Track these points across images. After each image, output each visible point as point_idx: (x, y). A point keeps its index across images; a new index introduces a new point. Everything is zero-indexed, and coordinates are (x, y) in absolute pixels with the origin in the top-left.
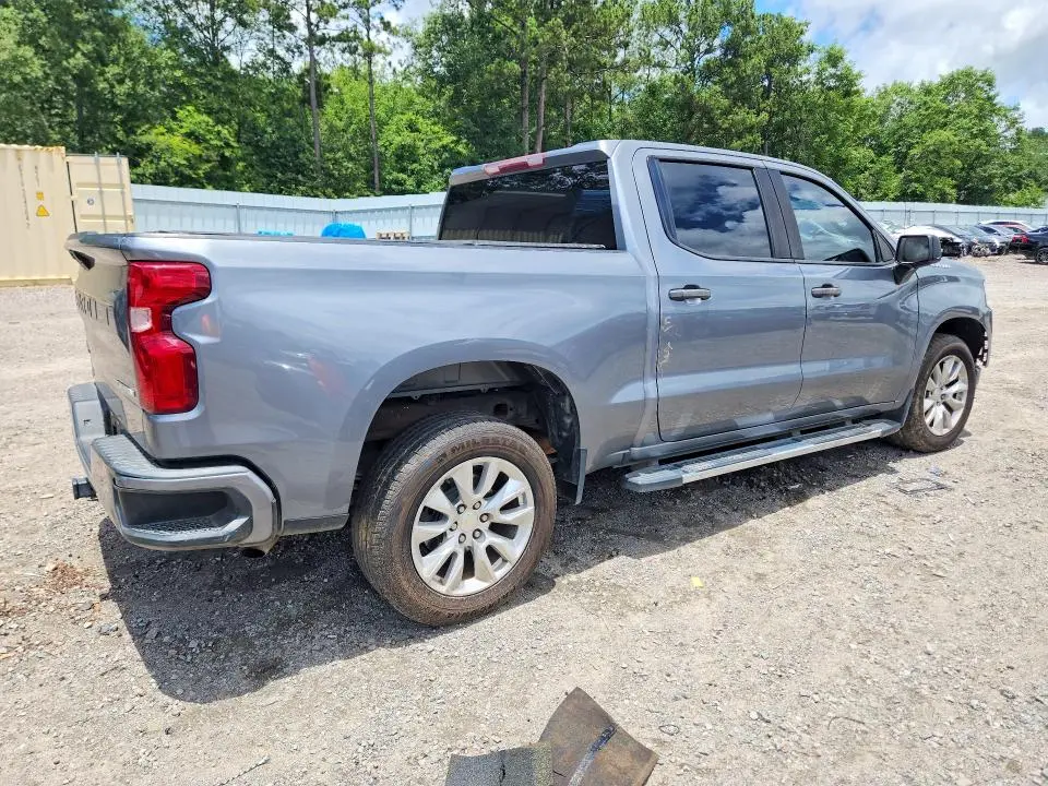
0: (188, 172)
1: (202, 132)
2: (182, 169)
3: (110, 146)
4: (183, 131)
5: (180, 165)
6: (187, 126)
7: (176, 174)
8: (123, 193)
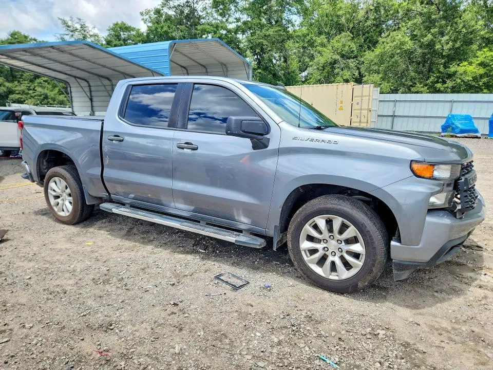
0: (474, 83)
1: (488, 61)
2: (470, 82)
3: (435, 75)
4: (478, 62)
5: (468, 81)
6: (481, 59)
7: (466, 85)
8: (369, 99)
